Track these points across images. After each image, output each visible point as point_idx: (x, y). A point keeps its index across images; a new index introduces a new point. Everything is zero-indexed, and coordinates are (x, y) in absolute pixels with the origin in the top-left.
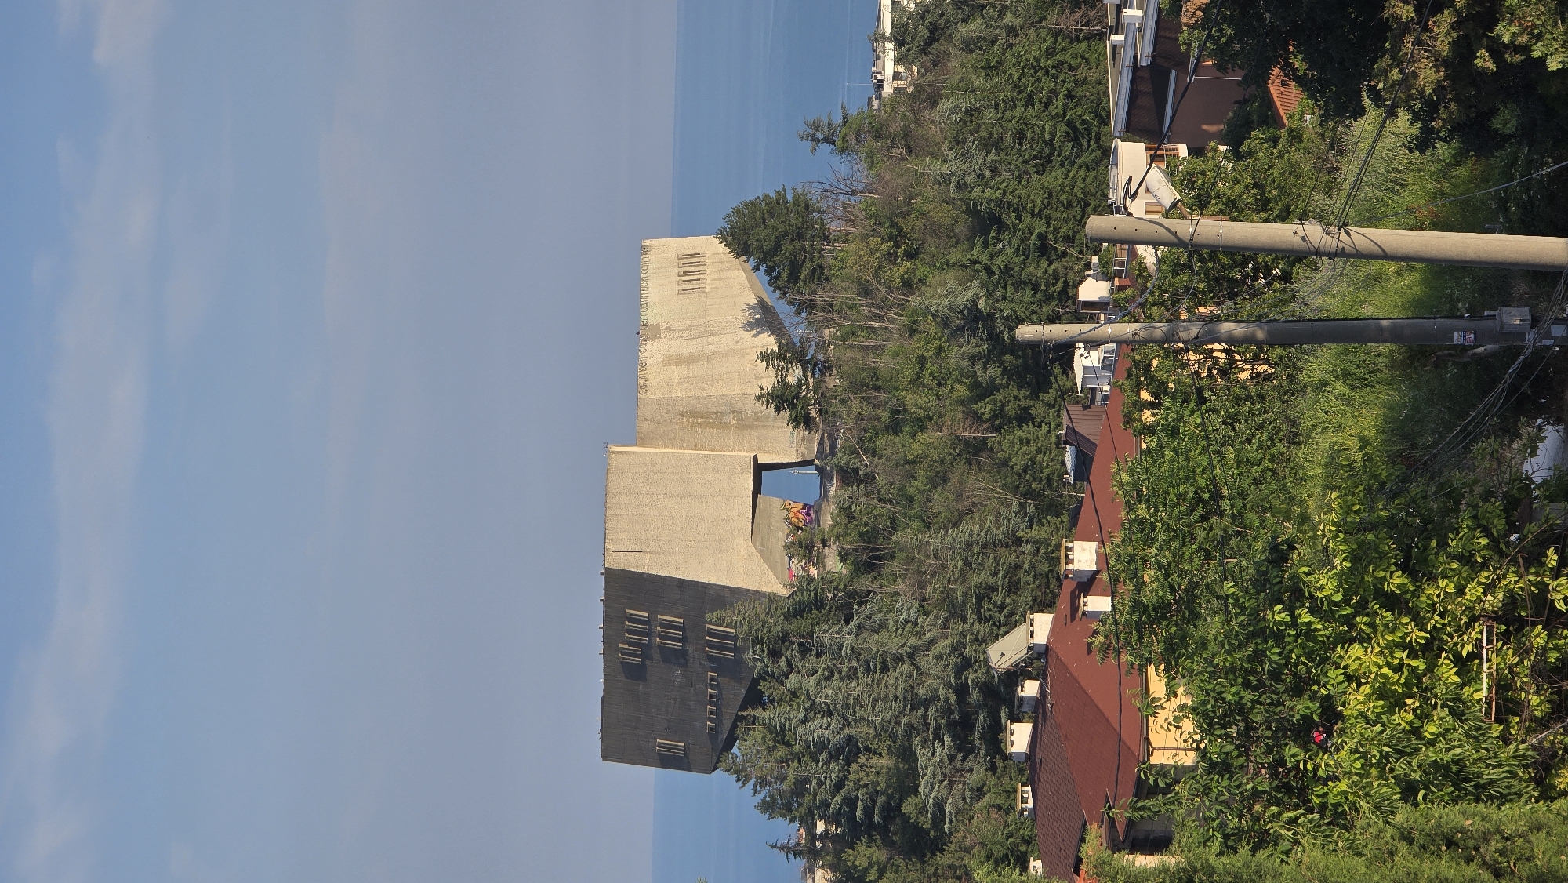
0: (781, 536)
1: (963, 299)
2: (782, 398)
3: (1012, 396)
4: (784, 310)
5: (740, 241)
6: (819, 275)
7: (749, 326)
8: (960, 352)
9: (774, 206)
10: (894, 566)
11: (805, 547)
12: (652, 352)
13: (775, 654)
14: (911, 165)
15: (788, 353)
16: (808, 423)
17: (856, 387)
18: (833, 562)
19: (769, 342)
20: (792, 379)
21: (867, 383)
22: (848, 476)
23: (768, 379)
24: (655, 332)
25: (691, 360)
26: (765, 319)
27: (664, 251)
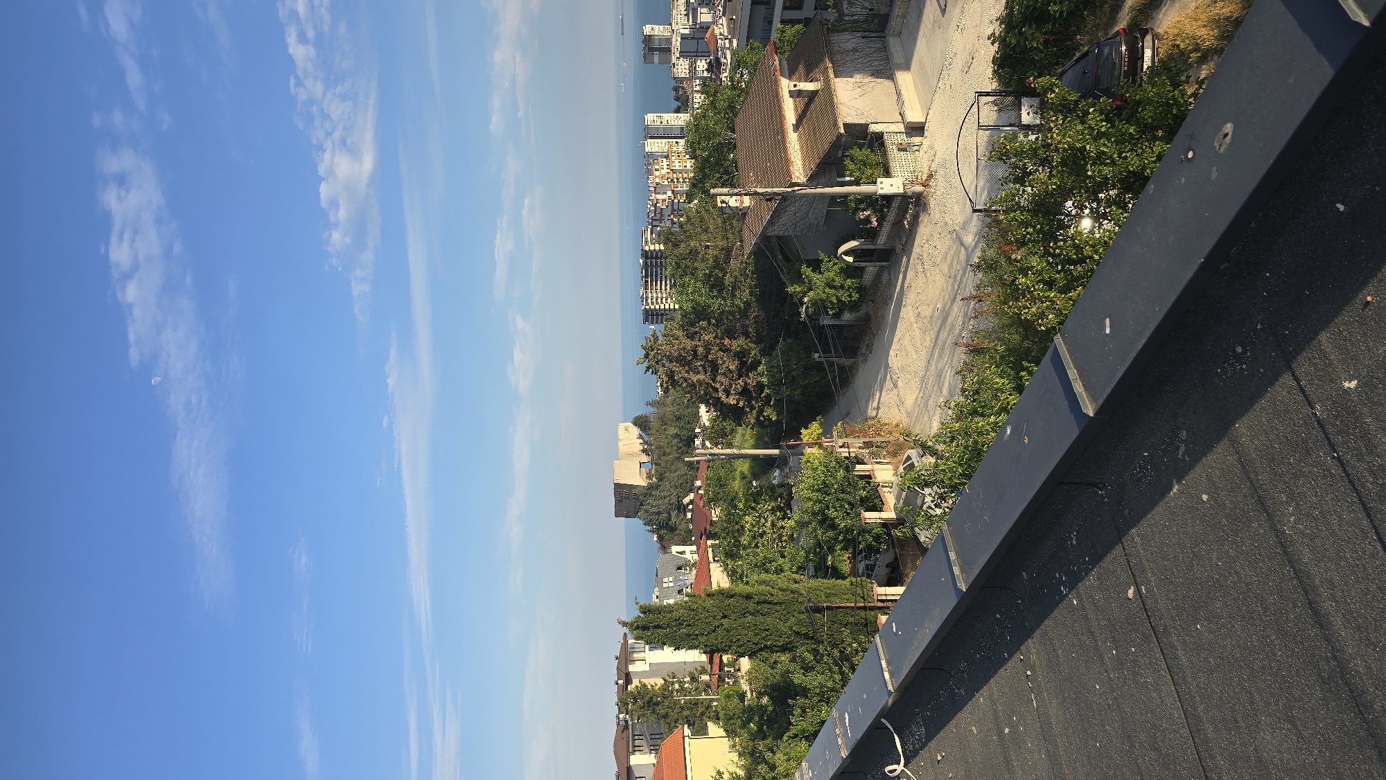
0: (645, 476)
1: (675, 432)
2: (644, 451)
3: (684, 449)
4: (643, 435)
5: (635, 423)
6: (649, 429)
7: (638, 438)
8: (675, 441)
9: (641, 417)
10: (665, 480)
11: (649, 477)
12: (620, 444)
13: (645, 497)
14: (665, 408)
15: (645, 443)
16: (649, 455)
17: (657, 448)
18: (654, 479)
19: (641, 441)
20: (646, 447)
21: (659, 447)
22: (656, 464)
23: (642, 448)
24: (621, 440)
25: (628, 445)
26: (641, 437)
27: (622, 426)
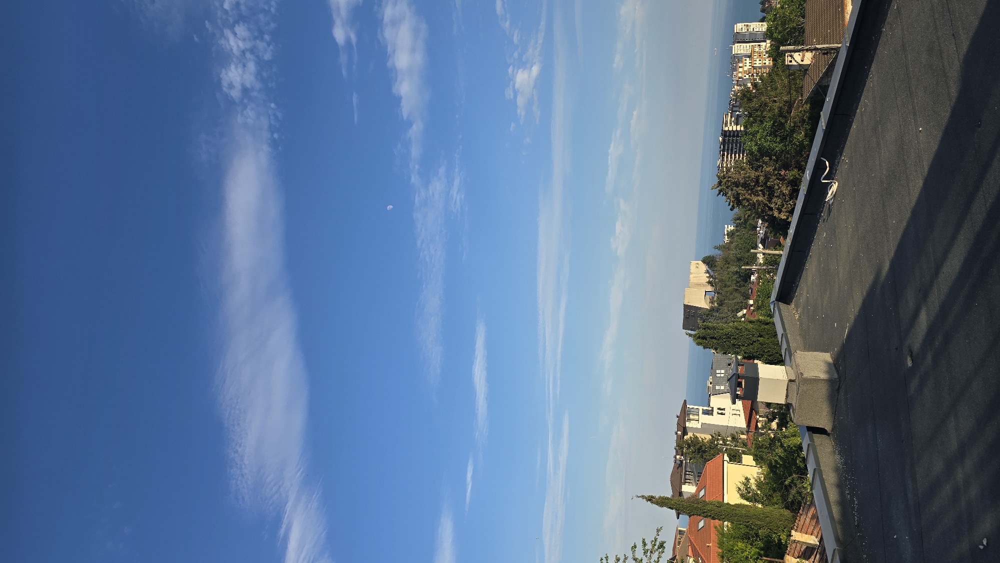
0: (709, 300)
1: (735, 270)
2: (709, 282)
3: (742, 283)
4: (710, 271)
5: (704, 261)
6: (715, 266)
7: (705, 273)
8: (735, 277)
9: (709, 257)
10: (724, 305)
11: (712, 302)
12: (691, 276)
13: (707, 316)
14: (729, 252)
15: (710, 276)
16: (713, 286)
17: (720, 281)
18: (716, 304)
19: (708, 275)
20: (711, 280)
21: (721, 281)
22: (718, 293)
23: (708, 280)
24: (692, 273)
25: (697, 277)
26: (707, 272)
27: (694, 262)
